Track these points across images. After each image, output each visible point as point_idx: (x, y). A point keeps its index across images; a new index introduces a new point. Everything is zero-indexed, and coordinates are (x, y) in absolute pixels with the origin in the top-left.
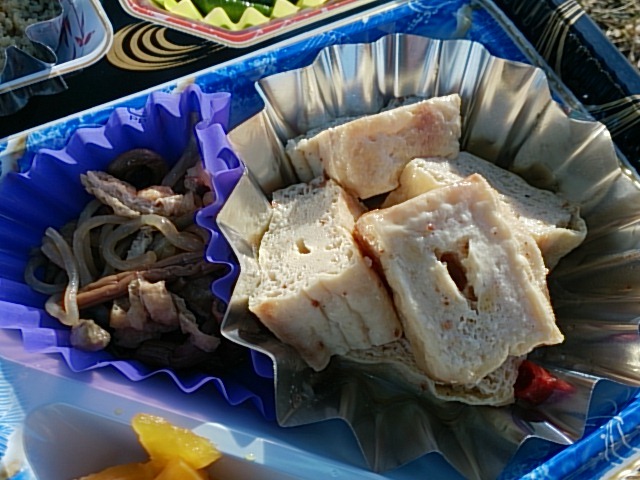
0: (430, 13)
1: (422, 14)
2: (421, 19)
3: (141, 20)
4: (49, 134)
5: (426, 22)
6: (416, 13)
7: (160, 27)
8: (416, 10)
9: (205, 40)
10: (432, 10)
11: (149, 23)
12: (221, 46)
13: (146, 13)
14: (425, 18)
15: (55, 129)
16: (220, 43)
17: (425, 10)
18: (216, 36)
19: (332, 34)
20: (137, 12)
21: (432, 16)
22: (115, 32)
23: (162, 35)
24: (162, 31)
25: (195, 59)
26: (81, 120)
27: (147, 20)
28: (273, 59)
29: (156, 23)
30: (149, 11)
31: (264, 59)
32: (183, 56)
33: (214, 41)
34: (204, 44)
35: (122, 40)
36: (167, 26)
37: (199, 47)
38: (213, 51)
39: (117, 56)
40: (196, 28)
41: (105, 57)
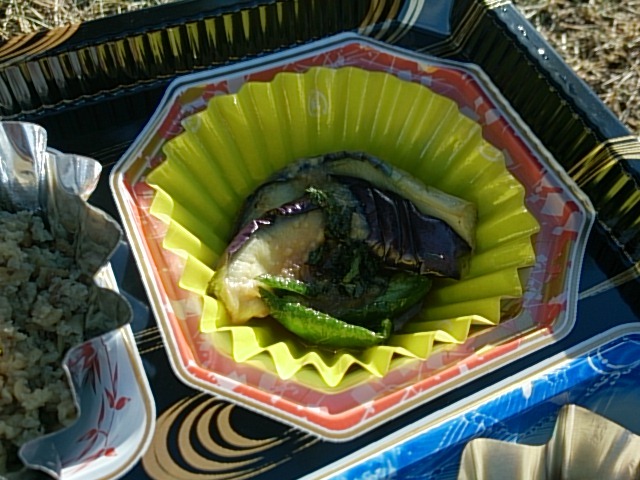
0: (619, 374)
1: (607, 376)
2: (606, 380)
3: (197, 392)
5: (613, 383)
6: (600, 376)
7: (227, 403)
8: (601, 371)
9: (288, 427)
10: (621, 370)
11: (209, 396)
12: (313, 438)
13: (206, 378)
14: (612, 379)
16: (311, 433)
17: (612, 370)
19: (478, 420)
20: (193, 377)
21: (622, 376)
22: (159, 414)
24: (226, 413)
25: (273, 466)
27: (206, 391)
28: (392, 470)
29: (219, 397)
30: (209, 375)
31: (378, 471)
32: (255, 460)
33: (303, 429)
34: (288, 435)
35: (167, 429)
36: (234, 402)
37: (280, 441)
38: (301, 448)
39: (157, 461)
40: (278, 405)
41: (140, 463)
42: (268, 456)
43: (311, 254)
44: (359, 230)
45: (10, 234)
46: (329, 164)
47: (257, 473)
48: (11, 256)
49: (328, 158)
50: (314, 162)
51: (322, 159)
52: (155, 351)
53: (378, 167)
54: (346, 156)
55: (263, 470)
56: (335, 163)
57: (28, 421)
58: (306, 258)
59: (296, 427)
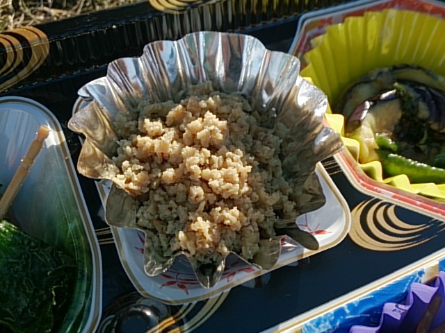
3: (370, 197)
4: (321, 326)
7: (390, 205)
9: (431, 218)
11: (378, 200)
13: (373, 190)
15: (325, 321)
18: (439, 215)
22: (351, 210)
23: (393, 211)
24: (392, 208)
25: (428, 239)
26: (348, 311)
27: (376, 197)
29: (385, 201)
30: (376, 188)
32: (416, 236)
33: (441, 220)
34: (432, 223)
35: (359, 218)
36: (395, 203)
37: (428, 226)
38: (442, 230)
39: (358, 235)
40: (421, 206)
41: (348, 235)
42: (422, 234)
43: (396, 126)
44: (424, 112)
45: (237, 103)
46: (395, 71)
47: (419, 243)
48: (239, 117)
49: (395, 68)
50: (386, 70)
51: (391, 68)
52: (337, 173)
53: (428, 73)
54: (407, 66)
55: (423, 242)
56: (400, 71)
57: (269, 212)
58: (393, 128)
59: (436, 218)
